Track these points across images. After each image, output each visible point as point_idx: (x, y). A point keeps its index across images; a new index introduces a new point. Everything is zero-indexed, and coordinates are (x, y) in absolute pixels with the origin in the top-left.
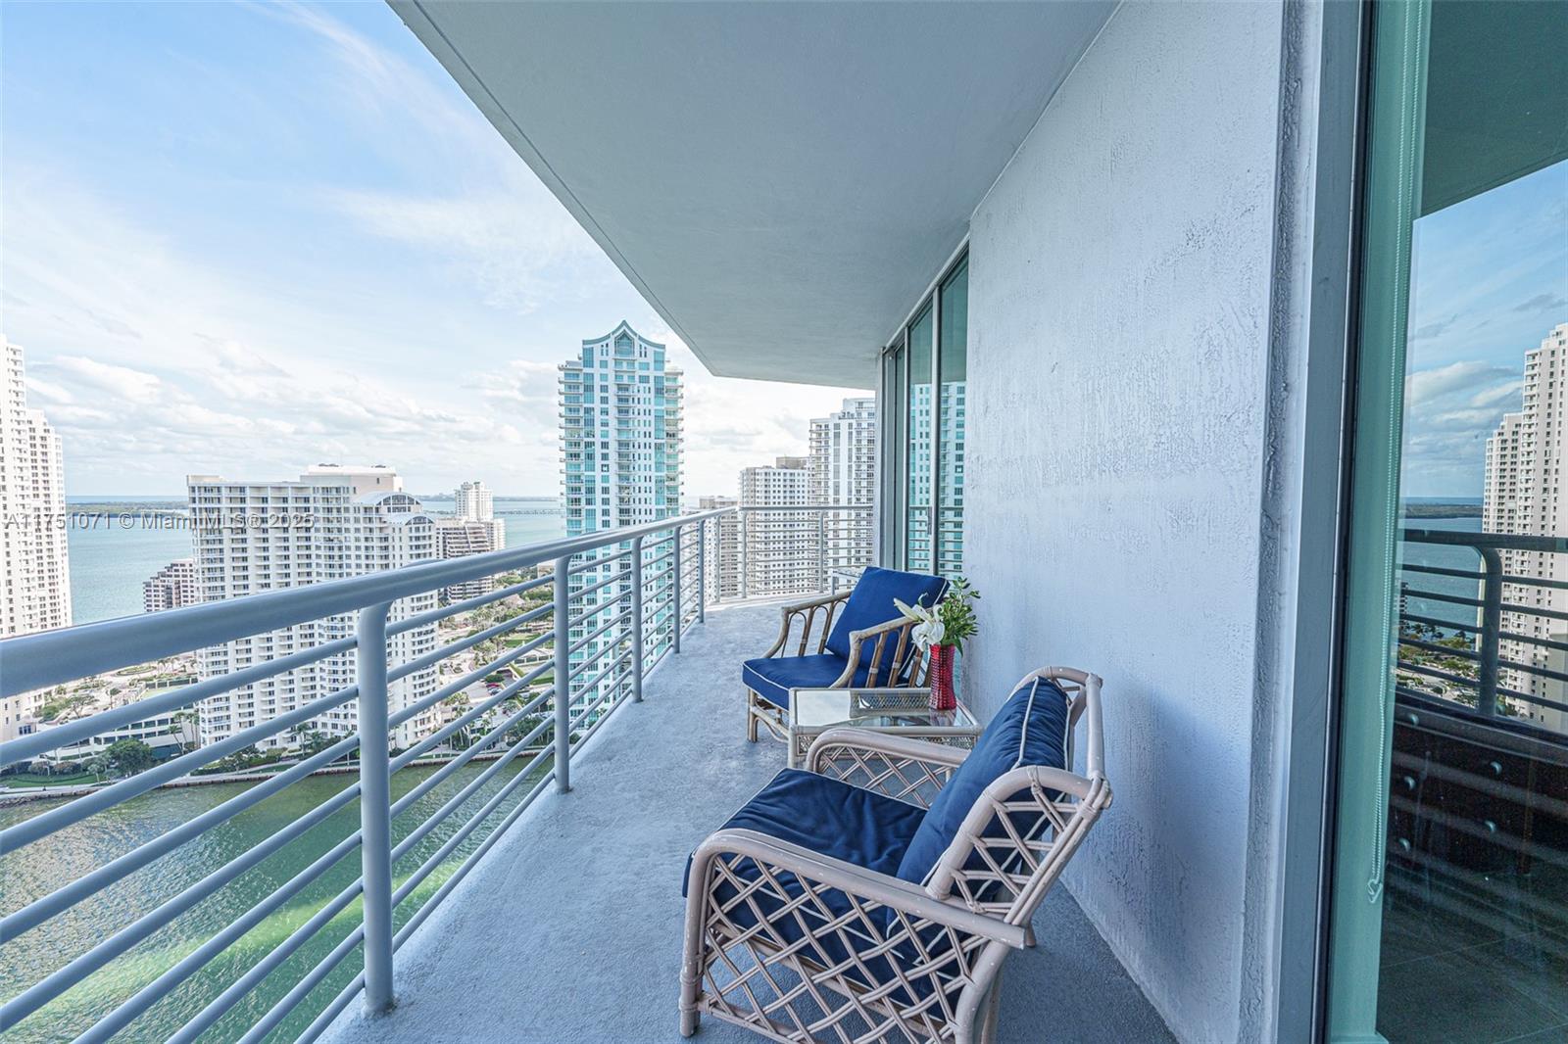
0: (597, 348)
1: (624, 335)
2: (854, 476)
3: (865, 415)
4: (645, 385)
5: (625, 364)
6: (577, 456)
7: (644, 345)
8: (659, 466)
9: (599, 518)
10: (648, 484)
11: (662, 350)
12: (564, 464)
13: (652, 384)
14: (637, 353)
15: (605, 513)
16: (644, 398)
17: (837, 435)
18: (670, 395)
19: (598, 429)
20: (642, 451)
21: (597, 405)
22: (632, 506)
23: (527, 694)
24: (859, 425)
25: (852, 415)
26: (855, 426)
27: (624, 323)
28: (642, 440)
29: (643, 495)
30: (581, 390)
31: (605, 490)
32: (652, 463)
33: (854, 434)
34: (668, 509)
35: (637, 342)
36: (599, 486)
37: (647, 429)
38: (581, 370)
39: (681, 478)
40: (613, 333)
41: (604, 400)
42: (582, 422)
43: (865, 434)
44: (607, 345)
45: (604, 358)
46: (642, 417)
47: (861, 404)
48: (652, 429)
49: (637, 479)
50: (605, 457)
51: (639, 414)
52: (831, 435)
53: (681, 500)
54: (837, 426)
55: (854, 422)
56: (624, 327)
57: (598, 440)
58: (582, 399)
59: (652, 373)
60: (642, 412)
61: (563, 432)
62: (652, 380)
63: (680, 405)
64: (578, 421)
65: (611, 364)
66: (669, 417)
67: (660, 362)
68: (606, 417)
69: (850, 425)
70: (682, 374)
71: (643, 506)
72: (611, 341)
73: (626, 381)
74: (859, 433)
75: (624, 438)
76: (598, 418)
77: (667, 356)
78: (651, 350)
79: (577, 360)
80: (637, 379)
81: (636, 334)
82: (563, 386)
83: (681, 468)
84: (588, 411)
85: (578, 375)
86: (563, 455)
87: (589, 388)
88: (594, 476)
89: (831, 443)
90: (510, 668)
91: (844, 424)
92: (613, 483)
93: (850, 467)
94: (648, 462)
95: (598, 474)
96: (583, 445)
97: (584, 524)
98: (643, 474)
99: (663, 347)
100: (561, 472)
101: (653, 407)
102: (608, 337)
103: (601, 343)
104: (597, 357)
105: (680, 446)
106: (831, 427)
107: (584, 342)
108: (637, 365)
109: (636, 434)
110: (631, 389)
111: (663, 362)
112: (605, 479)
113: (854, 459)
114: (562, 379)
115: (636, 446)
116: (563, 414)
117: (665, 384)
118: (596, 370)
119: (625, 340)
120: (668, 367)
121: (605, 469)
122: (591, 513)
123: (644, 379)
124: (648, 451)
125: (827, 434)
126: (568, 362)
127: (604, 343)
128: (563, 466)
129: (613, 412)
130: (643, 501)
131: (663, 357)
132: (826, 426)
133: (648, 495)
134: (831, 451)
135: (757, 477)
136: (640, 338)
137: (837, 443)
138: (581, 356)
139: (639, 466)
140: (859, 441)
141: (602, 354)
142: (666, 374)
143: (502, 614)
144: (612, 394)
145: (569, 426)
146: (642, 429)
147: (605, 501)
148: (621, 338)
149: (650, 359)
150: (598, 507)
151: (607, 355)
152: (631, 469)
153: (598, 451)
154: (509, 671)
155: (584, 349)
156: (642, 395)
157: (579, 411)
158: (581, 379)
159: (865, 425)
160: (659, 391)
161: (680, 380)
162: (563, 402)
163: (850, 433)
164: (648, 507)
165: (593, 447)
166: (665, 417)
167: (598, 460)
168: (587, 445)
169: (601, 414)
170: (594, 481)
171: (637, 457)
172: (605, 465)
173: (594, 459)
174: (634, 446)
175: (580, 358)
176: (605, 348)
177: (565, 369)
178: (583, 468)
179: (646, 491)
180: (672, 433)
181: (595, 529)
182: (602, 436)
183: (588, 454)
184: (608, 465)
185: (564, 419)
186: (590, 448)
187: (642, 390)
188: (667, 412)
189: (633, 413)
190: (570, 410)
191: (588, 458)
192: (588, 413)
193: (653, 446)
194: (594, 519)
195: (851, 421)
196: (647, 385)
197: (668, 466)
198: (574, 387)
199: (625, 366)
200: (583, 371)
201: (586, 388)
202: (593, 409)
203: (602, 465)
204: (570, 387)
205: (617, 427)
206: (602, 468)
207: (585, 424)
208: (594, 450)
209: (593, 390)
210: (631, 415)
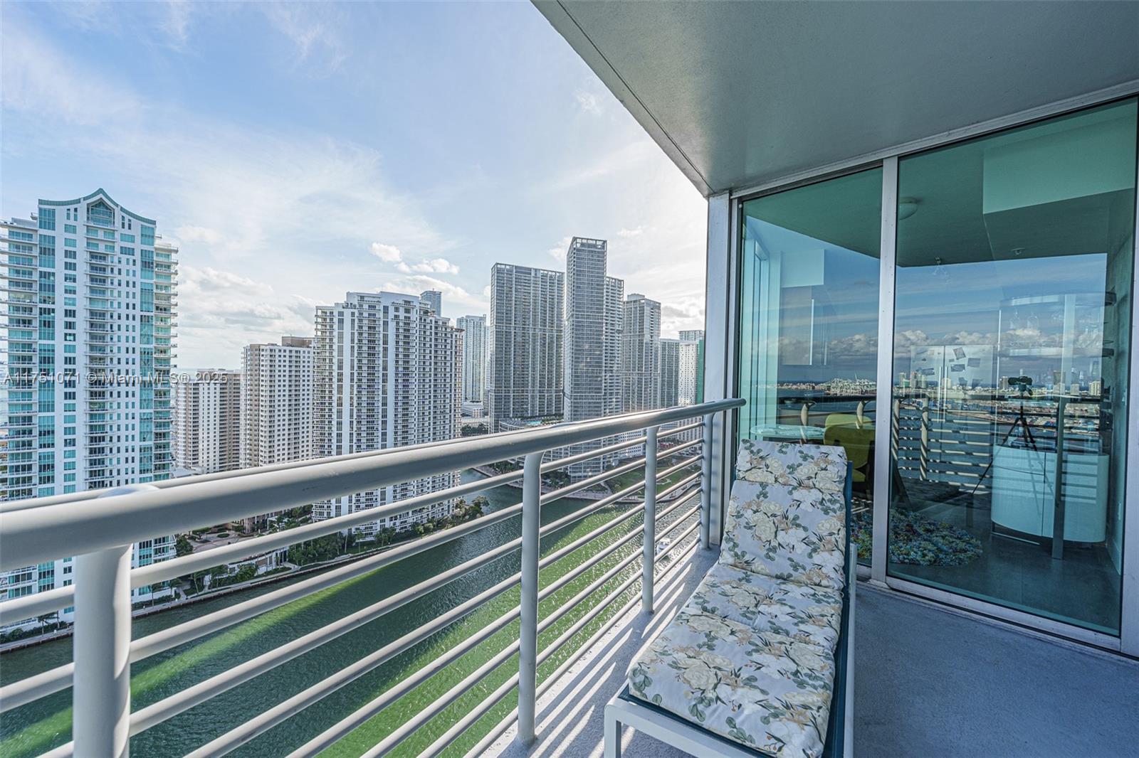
0: (60, 212)
1: (101, 203)
2: (356, 355)
3: (366, 306)
4: (127, 256)
5: (101, 232)
6: (26, 322)
7: (127, 217)
8: (146, 337)
9: (60, 390)
10: (130, 356)
11: (151, 225)
12: (6, 331)
13: (138, 256)
14: (118, 224)
16: (126, 272)
17: (341, 321)
18: (162, 270)
19: (60, 295)
20: (123, 322)
21: (60, 271)
24: (361, 314)
25: (355, 306)
26: (357, 314)
27: (101, 191)
28: (123, 312)
29: (123, 367)
30: (36, 252)
31: (70, 360)
32: (137, 334)
33: (356, 321)
35: (117, 210)
36: (60, 356)
37: (131, 301)
38: (36, 231)
39: (173, 351)
40: (85, 199)
41: (70, 266)
42: (36, 287)
43: (365, 322)
44: (76, 210)
45: (72, 222)
46: (123, 289)
47: (362, 297)
48: (137, 301)
49: (115, 351)
50: (70, 325)
51: (120, 285)
52: (336, 320)
54: (341, 314)
55: (356, 311)
56: (101, 196)
57: (59, 307)
58: (36, 262)
59: (138, 246)
60: (124, 283)
61: (5, 296)
62: (137, 253)
63: (173, 281)
64: (30, 285)
65: (82, 231)
66: (159, 291)
67: (148, 236)
68: (72, 284)
69: (353, 314)
70: (176, 251)
72: (82, 208)
73: (101, 249)
74: (360, 320)
75: (98, 307)
76: (60, 284)
77: (157, 233)
78: (136, 223)
79: (31, 219)
80: (117, 249)
81: (117, 205)
82: (6, 245)
83: (173, 341)
84: (45, 275)
85: (30, 236)
86: (5, 321)
87: (47, 252)
88: (53, 345)
89: (336, 327)
91: (347, 313)
92: (82, 354)
93: (352, 347)
94: (130, 334)
95: (59, 343)
96: (36, 312)
97: (35, 397)
98: (123, 345)
99: (154, 223)
101: (138, 280)
102: (78, 201)
103: (68, 207)
104: (60, 221)
105: (173, 320)
106: (336, 313)
107: (41, 202)
108: (117, 235)
109: (115, 305)
110: (109, 259)
111: (153, 237)
112: (70, 349)
113: (356, 341)
114: (7, 237)
115: (116, 317)
116: (6, 275)
117: (155, 258)
118: (59, 234)
119: (101, 208)
120: (158, 243)
121: (70, 338)
122: (48, 386)
123: (128, 251)
124: (131, 323)
125: (331, 319)
126: (15, 220)
127: (72, 207)
128: (5, 333)
129: (83, 280)
131: (154, 233)
132: (332, 313)
133: (130, 367)
134: (335, 334)
135: (262, 353)
136: (122, 209)
137: (341, 328)
138: (37, 215)
139: (119, 337)
140: (361, 327)
141: (68, 218)
142: (156, 249)
144: (82, 261)
145: (13, 289)
146: (124, 300)
148: (96, 206)
149: (136, 230)
151: (76, 220)
152: (108, 339)
153: (60, 319)
155: (40, 210)
156: (123, 267)
157: (30, 274)
158: (36, 240)
159: (366, 315)
160: (147, 265)
161: (174, 257)
162: (6, 262)
163: (353, 321)
165: (52, 314)
166: (155, 291)
167: (60, 329)
168: (42, 311)
169: (66, 280)
170: (53, 351)
171: (115, 328)
172: (70, 335)
173: (53, 327)
174: (112, 317)
175: (34, 218)
176: (72, 213)
177: (9, 226)
178: (36, 335)
179: (127, 363)
180: (163, 307)
181: (54, 402)
182: (66, 304)
183: (45, 322)
184: (74, 335)
185: (7, 281)
186: (47, 315)
187: (124, 261)
188: (157, 286)
189: (112, 283)
190: (18, 272)
191: (45, 325)
192: (45, 277)
193: (138, 318)
194: (53, 390)
195: (353, 310)
196: (131, 258)
197: (157, 339)
198: (24, 248)
199: (101, 235)
200: (39, 233)
201: (43, 251)
202: (54, 274)
203: (66, 334)
204: (18, 247)
205: (88, 296)
206: (65, 337)
207: (40, 289)
208: (54, 318)
209: (54, 254)
210: (108, 285)
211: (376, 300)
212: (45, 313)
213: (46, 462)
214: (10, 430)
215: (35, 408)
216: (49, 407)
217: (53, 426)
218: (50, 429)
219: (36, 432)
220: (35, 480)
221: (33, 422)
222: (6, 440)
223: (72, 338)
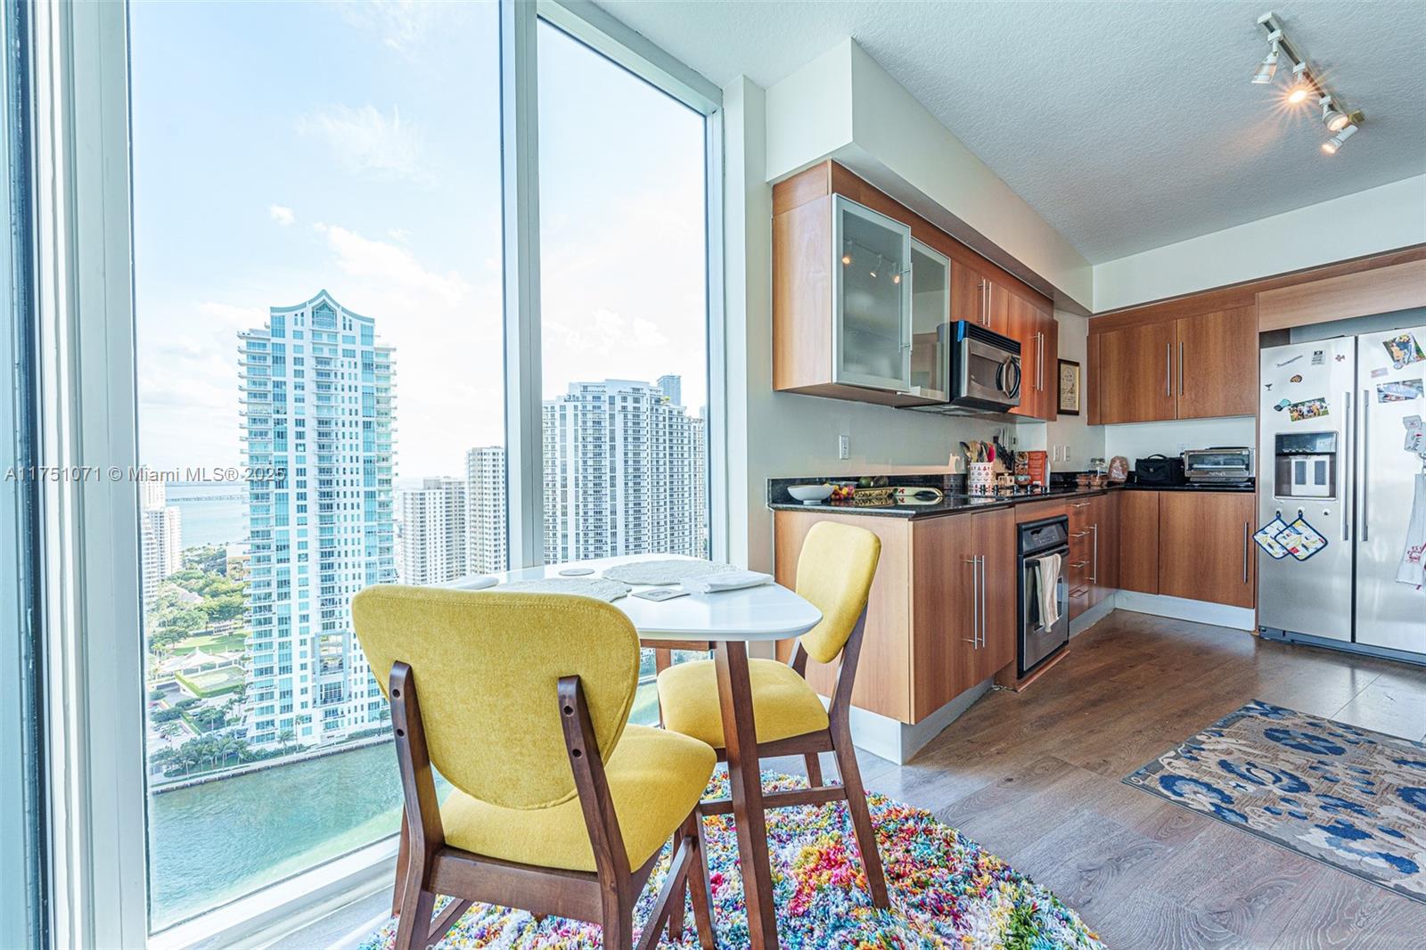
0: (289, 317)
1: (324, 306)
2: (580, 455)
4: (349, 359)
5: (325, 336)
6: (263, 434)
7: (348, 317)
8: (368, 445)
9: (293, 502)
10: (355, 465)
11: (372, 324)
12: (246, 444)
13: (358, 359)
14: (340, 325)
15: (302, 496)
16: (349, 374)
17: (563, 417)
18: (382, 372)
19: (291, 404)
20: (347, 430)
21: (290, 380)
22: (335, 488)
23: (199, 710)
24: (584, 407)
25: (578, 398)
27: (324, 292)
28: (347, 418)
29: (348, 477)
30: (269, 361)
31: (301, 472)
32: (360, 442)
34: (380, 491)
35: (340, 314)
36: (292, 468)
37: (354, 406)
38: (269, 340)
39: (394, 459)
40: (310, 302)
41: (299, 373)
42: (270, 397)
43: (590, 416)
44: (302, 314)
45: (299, 328)
46: (347, 394)
47: (585, 387)
48: (359, 407)
49: (341, 460)
50: (300, 435)
51: (343, 390)
53: (395, 481)
54: (563, 408)
55: (579, 404)
56: (324, 297)
57: (291, 418)
58: (269, 372)
59: (358, 347)
60: (346, 388)
61: (244, 408)
62: (358, 354)
63: (392, 382)
64: (265, 396)
65: (308, 336)
66: (380, 395)
67: (368, 335)
68: (301, 392)
69: (576, 407)
70: (395, 350)
71: (348, 489)
72: (308, 311)
73: (326, 354)
75: (325, 415)
76: (291, 393)
77: (376, 332)
78: (357, 324)
79: (264, 329)
80: (340, 352)
81: (338, 306)
82: (245, 356)
83: (394, 448)
84: (277, 385)
85: (265, 345)
86: (245, 433)
87: (279, 360)
88: (286, 456)
89: (557, 423)
90: (177, 681)
92: (311, 465)
94: (354, 442)
95: (291, 454)
96: (271, 423)
97: (273, 510)
98: (348, 453)
99: (372, 321)
100: (242, 452)
101: (360, 383)
102: (304, 305)
103: (296, 312)
104: (290, 327)
105: (394, 425)
106: (557, 408)
107: (273, 309)
108: (340, 337)
109: (340, 412)
110: (333, 363)
111: (372, 336)
112: (300, 459)
113: (580, 439)
114: (245, 349)
115: (340, 424)
116: (245, 387)
117: (375, 359)
118: (289, 341)
119: (325, 311)
120: (378, 343)
121: (300, 448)
122: (283, 498)
123: (349, 353)
124: (354, 429)
126: (252, 331)
127: (299, 312)
128: (245, 445)
129: (311, 387)
130: (348, 483)
131: (373, 332)
133: (354, 477)
134: (557, 431)
135: (484, 457)
136: (343, 310)
137: (563, 424)
138: (269, 323)
139: (344, 445)
141: (296, 324)
142: (375, 349)
143: (170, 617)
144: (309, 366)
145: (253, 400)
146: (347, 406)
147: (302, 484)
148: (320, 309)
149: (356, 331)
150: (292, 490)
151: (302, 325)
152: (334, 448)
153: (291, 430)
154: (175, 684)
155: (272, 317)
156: (346, 370)
157: (265, 384)
158: (269, 349)
160: (368, 366)
161: (393, 357)
162: (245, 374)
163: (576, 415)
164: (355, 489)
165: (285, 425)
166: (375, 394)
167: (291, 439)
168: (278, 422)
169: (295, 389)
170: (286, 462)
171: (340, 436)
172: (300, 445)
173: (286, 438)
174: (337, 424)
175: (267, 327)
176: (299, 317)
177: (247, 338)
178: (271, 447)
179: (352, 473)
180: (382, 411)
181: (288, 515)
182: (296, 413)
183: (278, 432)
184: (304, 445)
185: (246, 393)
186: (280, 426)
187: (346, 365)
188: (377, 389)
189: (336, 389)
190: (254, 383)
191: (279, 437)
192: (278, 387)
193: (360, 424)
194: (287, 503)
196: (353, 360)
197: (378, 446)
198: (260, 358)
199: (325, 339)
200: (272, 341)
201: (276, 360)
202: (285, 383)
203: (297, 445)
204: (254, 358)
205: (315, 403)
206: (297, 448)
207: (274, 400)
208: (286, 428)
209: (284, 363)
210: (332, 390)
212: (278, 423)
213: (283, 578)
214: (252, 545)
215: (273, 522)
216: (283, 520)
217: (288, 540)
218: (286, 543)
219: (274, 547)
220: (275, 596)
221: (272, 536)
222: (250, 555)
223: (302, 448)
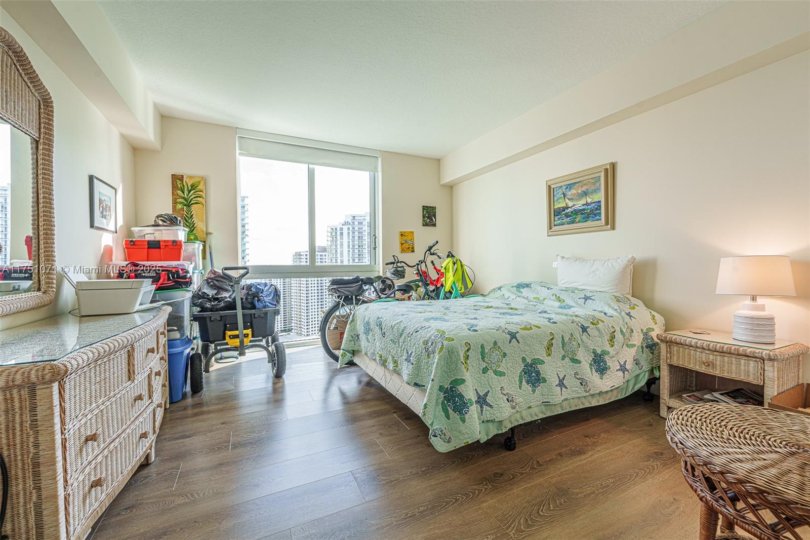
3: (356, 223)
26: (351, 229)
33: (351, 233)
52: (338, 233)
74: (353, 233)
91: (345, 228)
93: (349, 251)
125: (336, 233)
132: (336, 229)
140: (353, 237)
159: (356, 229)
195: (349, 226)
211: (363, 218)
